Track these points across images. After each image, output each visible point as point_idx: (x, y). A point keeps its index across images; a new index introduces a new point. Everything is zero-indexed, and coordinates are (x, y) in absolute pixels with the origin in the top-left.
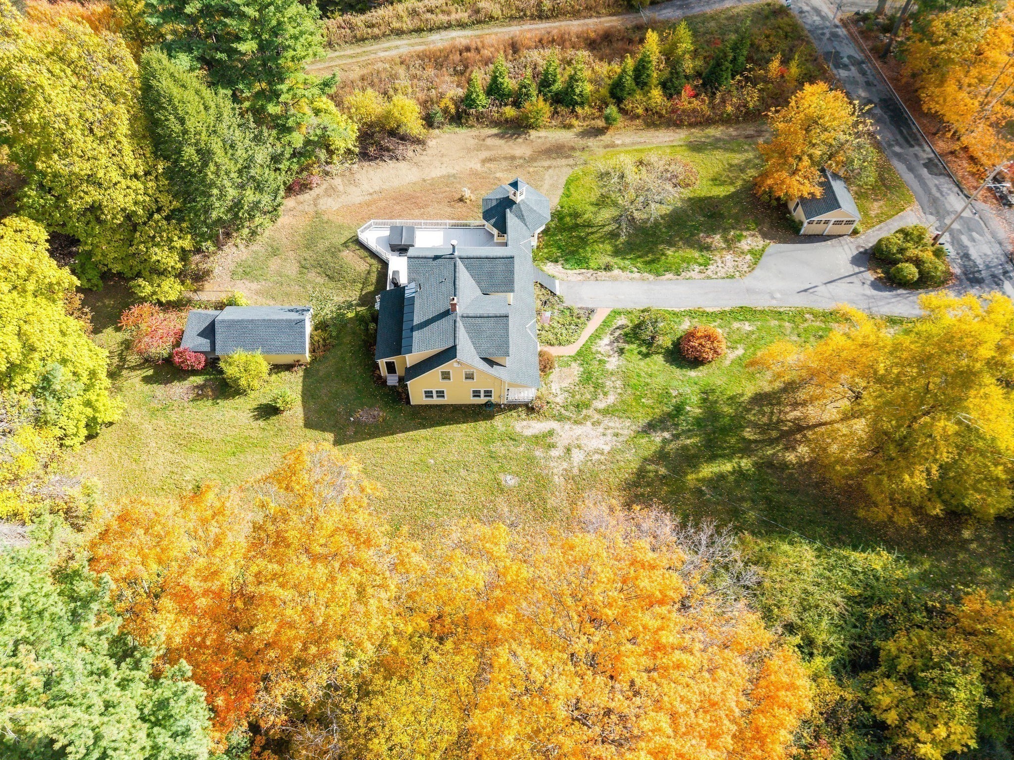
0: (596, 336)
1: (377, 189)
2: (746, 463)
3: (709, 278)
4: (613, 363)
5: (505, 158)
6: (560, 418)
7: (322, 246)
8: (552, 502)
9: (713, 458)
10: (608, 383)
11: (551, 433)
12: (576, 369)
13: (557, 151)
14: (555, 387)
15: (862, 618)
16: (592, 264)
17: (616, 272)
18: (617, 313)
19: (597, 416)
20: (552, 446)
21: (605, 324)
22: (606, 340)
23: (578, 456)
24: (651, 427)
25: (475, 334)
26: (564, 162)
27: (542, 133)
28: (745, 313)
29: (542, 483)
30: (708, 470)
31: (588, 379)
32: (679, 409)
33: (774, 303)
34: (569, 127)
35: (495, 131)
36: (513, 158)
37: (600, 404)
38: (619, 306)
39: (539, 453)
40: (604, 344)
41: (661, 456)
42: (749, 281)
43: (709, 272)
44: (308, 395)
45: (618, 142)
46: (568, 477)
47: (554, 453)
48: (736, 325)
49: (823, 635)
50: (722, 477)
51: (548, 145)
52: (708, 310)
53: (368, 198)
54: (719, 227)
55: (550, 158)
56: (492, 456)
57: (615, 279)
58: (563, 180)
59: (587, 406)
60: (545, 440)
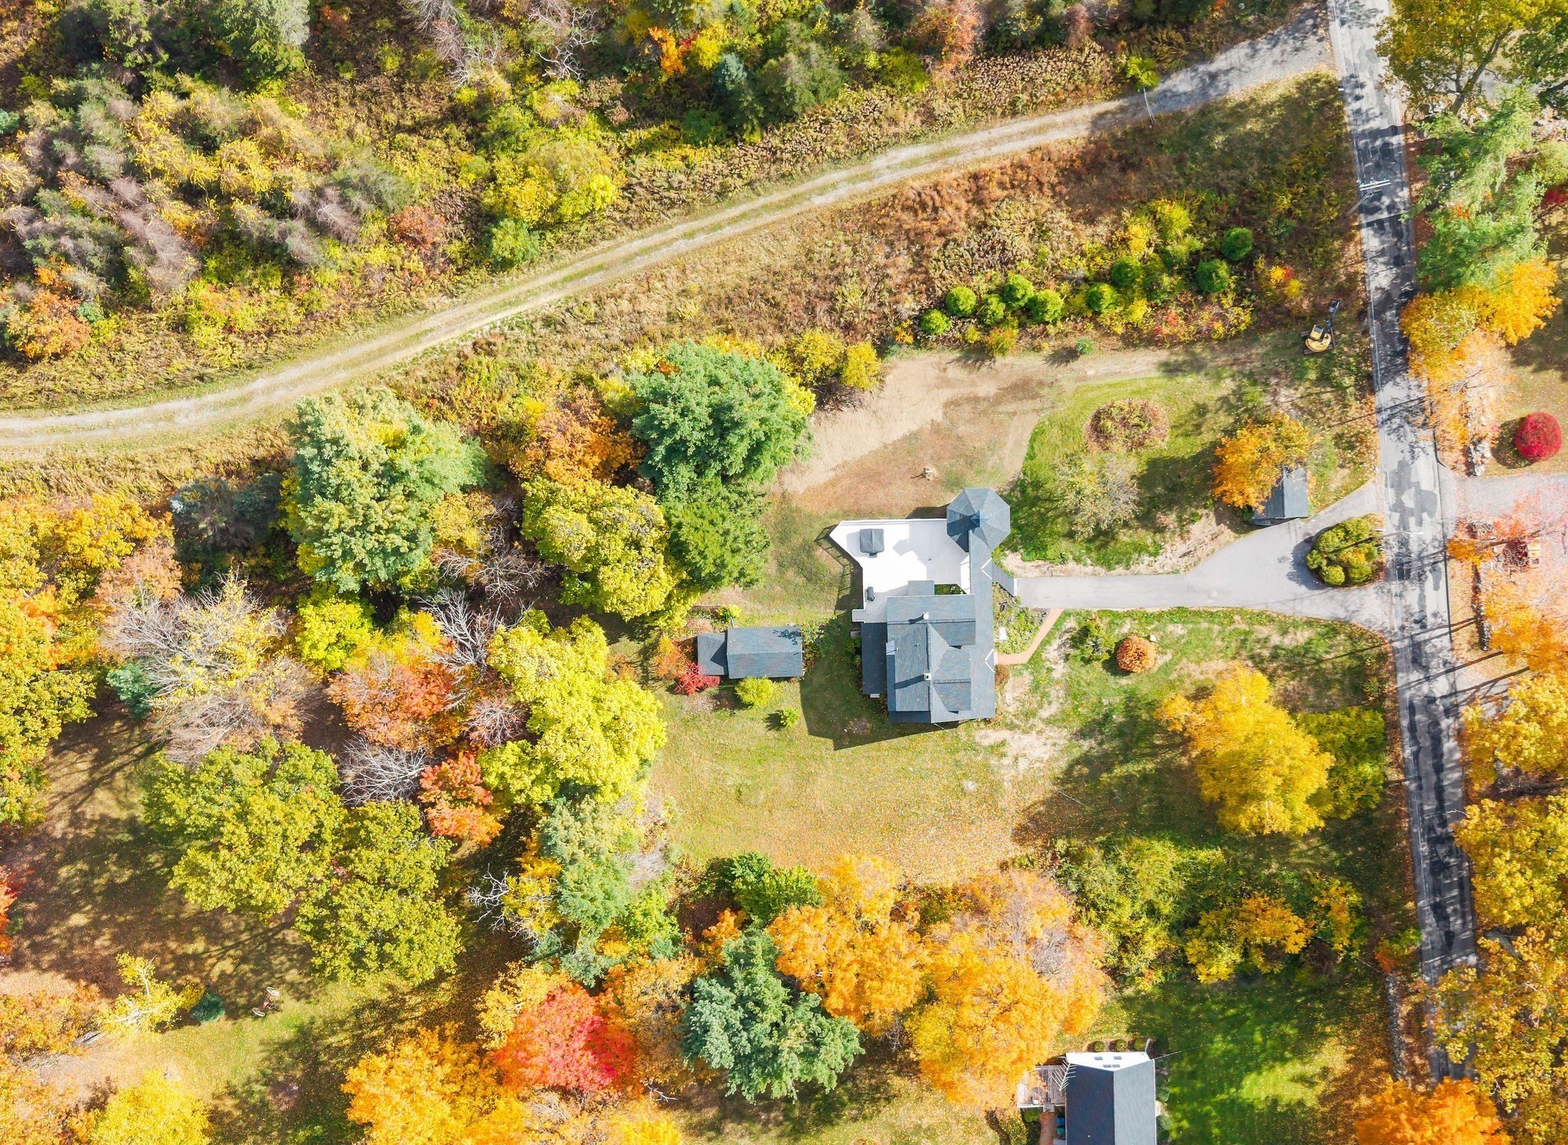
0: (1045, 643)
1: (840, 461)
2: (1150, 766)
3: (1155, 573)
4: (1060, 670)
5: (968, 400)
6: (1012, 727)
7: (796, 541)
8: (1001, 804)
9: (1126, 761)
10: (1053, 693)
11: (1003, 743)
12: (1027, 678)
13: (1023, 389)
14: (1009, 697)
15: (1194, 899)
16: (1050, 553)
17: (1071, 565)
18: (1067, 614)
19: (1041, 725)
20: (1003, 755)
21: (1056, 626)
22: (1056, 643)
23: (1023, 764)
24: (1082, 734)
25: (945, 697)
26: (1029, 405)
27: (1009, 359)
28: (1181, 614)
29: (995, 788)
30: (1118, 771)
31: (1037, 688)
32: (1107, 717)
33: (1210, 602)
34: (1037, 349)
35: (957, 354)
36: (976, 400)
37: (1045, 713)
38: (1070, 607)
39: (993, 761)
40: (1052, 652)
41: (1085, 760)
42: (1191, 578)
43: (1156, 566)
44: (807, 703)
45: (1091, 373)
46: (1015, 783)
47: (1006, 761)
48: (1170, 628)
49: (1166, 908)
50: (1129, 778)
51: (1014, 379)
52: (1149, 611)
53: (832, 474)
54: (1176, 503)
55: (1015, 398)
56: (957, 763)
57: (1068, 574)
58: (1028, 435)
59: (1034, 715)
60: (998, 749)
